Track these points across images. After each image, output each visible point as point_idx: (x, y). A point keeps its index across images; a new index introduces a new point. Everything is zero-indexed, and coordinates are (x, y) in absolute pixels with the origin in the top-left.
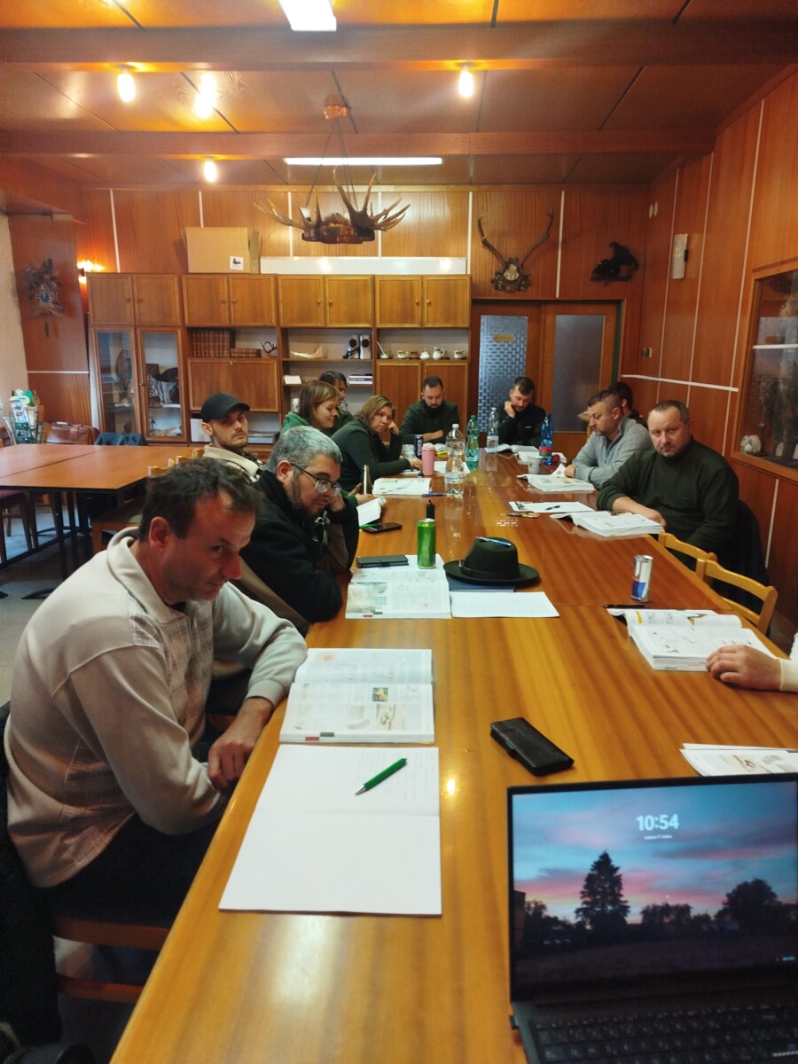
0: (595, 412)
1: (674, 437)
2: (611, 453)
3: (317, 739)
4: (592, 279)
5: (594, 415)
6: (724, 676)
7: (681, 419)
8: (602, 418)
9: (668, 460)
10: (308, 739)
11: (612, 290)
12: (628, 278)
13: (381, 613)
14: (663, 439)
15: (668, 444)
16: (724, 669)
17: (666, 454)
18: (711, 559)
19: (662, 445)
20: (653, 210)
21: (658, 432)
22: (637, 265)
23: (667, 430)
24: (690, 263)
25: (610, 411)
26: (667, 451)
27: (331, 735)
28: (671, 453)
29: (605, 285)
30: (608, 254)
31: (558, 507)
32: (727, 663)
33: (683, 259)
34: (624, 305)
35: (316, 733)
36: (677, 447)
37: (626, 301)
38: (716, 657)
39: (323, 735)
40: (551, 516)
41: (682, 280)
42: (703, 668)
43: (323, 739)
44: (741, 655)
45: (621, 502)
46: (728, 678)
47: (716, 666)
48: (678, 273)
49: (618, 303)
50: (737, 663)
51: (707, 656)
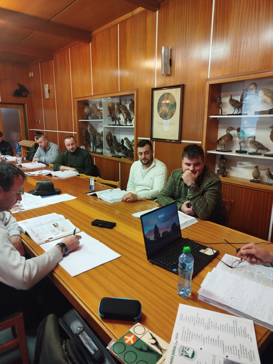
0: (40, 141)
1: (74, 146)
2: (47, 153)
3: (48, 240)
4: (13, 96)
5: (40, 142)
6: (127, 200)
7: (75, 141)
8: (43, 143)
9: (73, 154)
10: (46, 241)
11: (21, 100)
12: (26, 96)
13: (24, 209)
14: (71, 147)
15: (72, 149)
16: (127, 199)
17: (72, 152)
18: (99, 178)
19: (70, 149)
20: (31, 74)
21: (69, 145)
22: (28, 93)
23: (72, 144)
24: (51, 94)
25: (44, 140)
26: (72, 151)
27: (52, 238)
28: (73, 151)
29: (18, 98)
30: (18, 88)
31: (41, 172)
32: (128, 197)
33: (48, 92)
34: (26, 105)
35: (47, 239)
36: (75, 149)
37: (26, 104)
38: (124, 197)
39: (49, 239)
40: (43, 175)
41: (48, 99)
42: (121, 200)
43: (50, 240)
44: (130, 194)
45: (62, 167)
46: (129, 200)
47: (125, 198)
48: (47, 96)
49: (23, 105)
50: (130, 197)
51: (122, 197)
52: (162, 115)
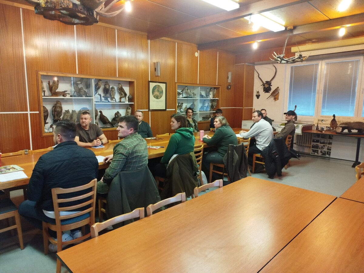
52: (155, 97)
